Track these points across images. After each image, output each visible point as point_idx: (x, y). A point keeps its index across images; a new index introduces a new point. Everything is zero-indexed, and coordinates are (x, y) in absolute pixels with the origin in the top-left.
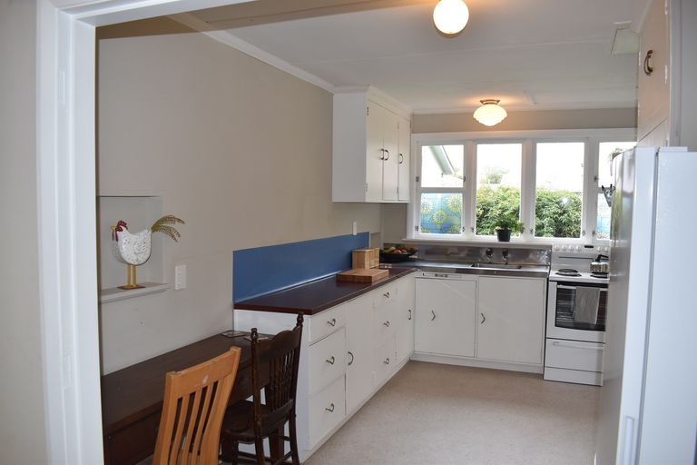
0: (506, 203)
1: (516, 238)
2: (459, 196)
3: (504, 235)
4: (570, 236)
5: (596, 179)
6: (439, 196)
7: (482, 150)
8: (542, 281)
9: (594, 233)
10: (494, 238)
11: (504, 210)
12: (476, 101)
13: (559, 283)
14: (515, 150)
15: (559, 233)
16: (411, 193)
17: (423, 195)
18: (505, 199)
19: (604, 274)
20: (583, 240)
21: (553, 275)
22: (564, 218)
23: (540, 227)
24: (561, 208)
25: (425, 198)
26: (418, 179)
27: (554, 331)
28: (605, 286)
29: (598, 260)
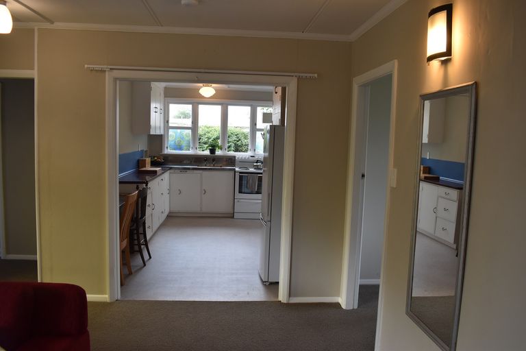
0: (209, 135)
1: (218, 152)
2: (189, 131)
3: (212, 151)
4: (242, 151)
5: (256, 124)
6: (179, 131)
7: (201, 108)
8: (232, 173)
9: (255, 150)
10: (207, 152)
11: (209, 138)
12: (201, 85)
13: (240, 173)
14: (218, 109)
15: (236, 150)
16: (164, 129)
17: (170, 130)
18: (209, 133)
19: (260, 169)
20: (249, 153)
21: (237, 169)
22: (239, 143)
23: (229, 147)
24: (238, 138)
25: (171, 132)
26: (168, 122)
27: (238, 195)
28: (261, 174)
29: (257, 163)
